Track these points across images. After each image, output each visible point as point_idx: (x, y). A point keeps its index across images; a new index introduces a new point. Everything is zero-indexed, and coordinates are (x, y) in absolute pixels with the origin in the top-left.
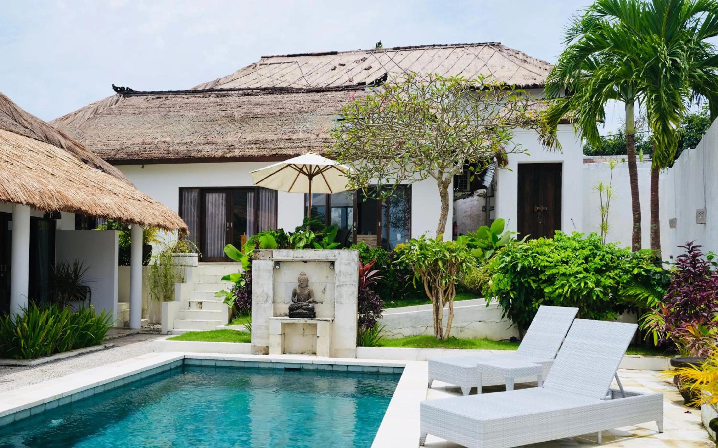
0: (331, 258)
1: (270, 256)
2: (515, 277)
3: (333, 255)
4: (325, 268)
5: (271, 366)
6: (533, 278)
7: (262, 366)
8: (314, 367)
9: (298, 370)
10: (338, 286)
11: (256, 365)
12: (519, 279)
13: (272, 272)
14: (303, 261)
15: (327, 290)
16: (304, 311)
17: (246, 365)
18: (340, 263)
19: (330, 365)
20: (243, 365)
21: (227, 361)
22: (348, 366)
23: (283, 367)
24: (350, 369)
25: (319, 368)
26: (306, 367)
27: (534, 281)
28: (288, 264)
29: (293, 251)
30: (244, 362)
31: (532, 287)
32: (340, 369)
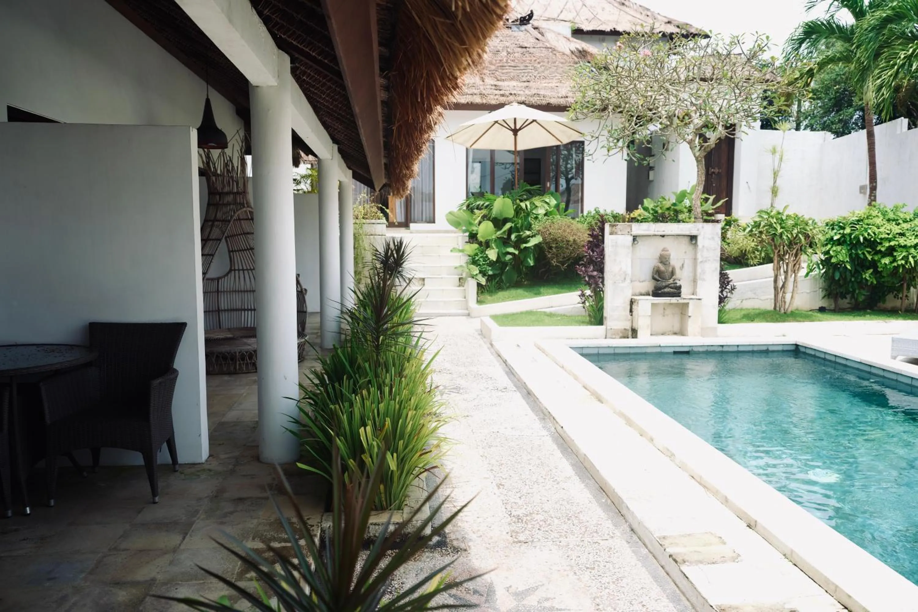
0: (694, 233)
1: (629, 230)
2: (851, 249)
3: (696, 229)
4: (685, 243)
5: (658, 350)
6: (868, 249)
7: (649, 350)
8: (704, 349)
9: (687, 353)
10: (701, 262)
11: (643, 351)
12: (856, 250)
13: (631, 248)
14: (661, 236)
15: (685, 266)
16: (672, 290)
17: (632, 351)
18: (704, 238)
19: (721, 346)
20: (628, 351)
21: (612, 347)
22: (738, 346)
23: (672, 350)
24: (741, 349)
25: (709, 350)
26: (695, 349)
27: (869, 252)
28: (644, 239)
29: (654, 225)
30: (630, 347)
31: (867, 258)
32: (731, 349)
